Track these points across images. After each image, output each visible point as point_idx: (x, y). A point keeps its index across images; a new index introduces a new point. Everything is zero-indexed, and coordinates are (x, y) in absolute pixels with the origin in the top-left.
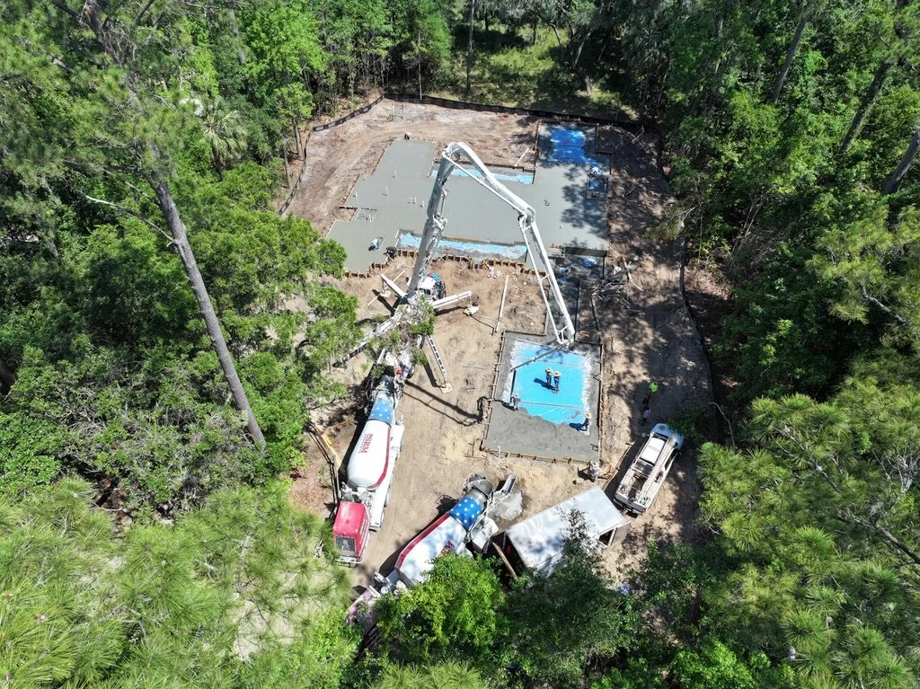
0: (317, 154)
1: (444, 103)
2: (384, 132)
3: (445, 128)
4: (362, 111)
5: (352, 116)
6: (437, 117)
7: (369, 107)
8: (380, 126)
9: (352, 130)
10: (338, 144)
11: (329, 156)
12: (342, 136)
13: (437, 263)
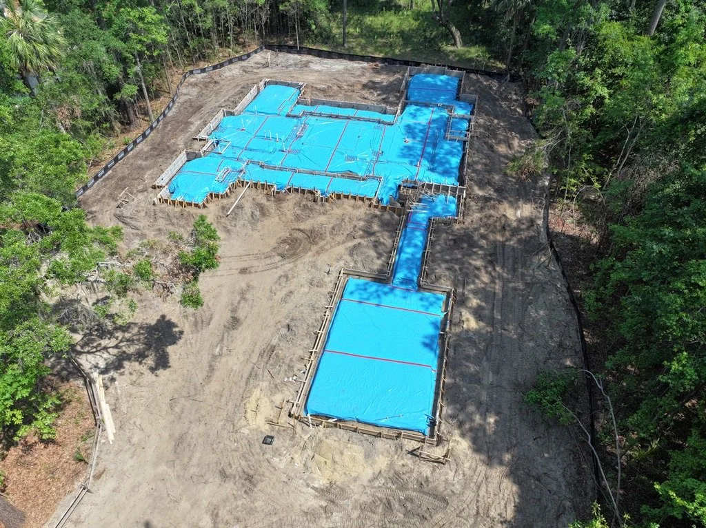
0: (188, 92)
1: (319, 54)
2: (258, 76)
3: (316, 74)
4: (240, 59)
5: (231, 62)
6: (311, 65)
7: (249, 55)
8: (255, 71)
9: (228, 74)
10: (211, 85)
11: (200, 95)
12: (217, 78)
13: (281, 195)
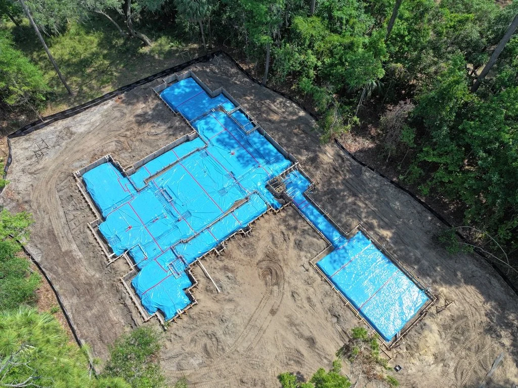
4: (8, 164)
7: (10, 156)
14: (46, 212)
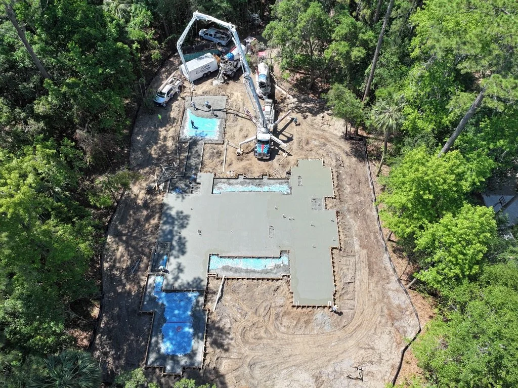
14: (370, 294)
